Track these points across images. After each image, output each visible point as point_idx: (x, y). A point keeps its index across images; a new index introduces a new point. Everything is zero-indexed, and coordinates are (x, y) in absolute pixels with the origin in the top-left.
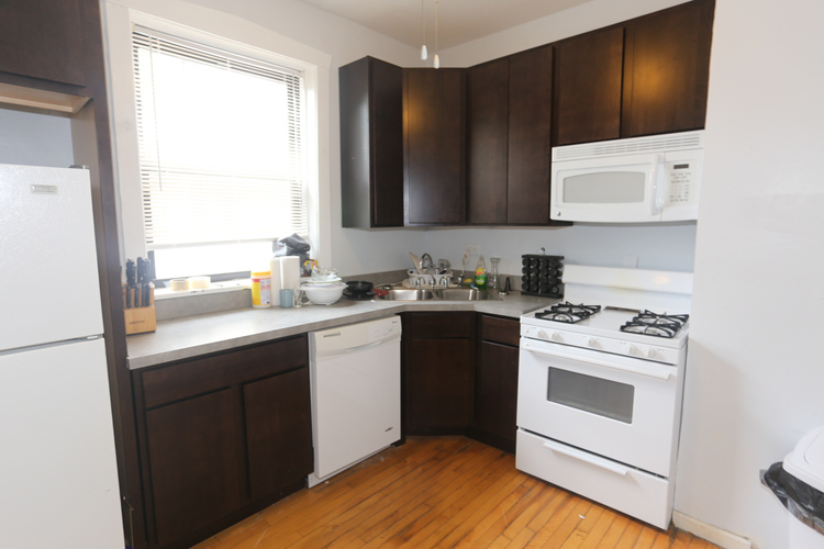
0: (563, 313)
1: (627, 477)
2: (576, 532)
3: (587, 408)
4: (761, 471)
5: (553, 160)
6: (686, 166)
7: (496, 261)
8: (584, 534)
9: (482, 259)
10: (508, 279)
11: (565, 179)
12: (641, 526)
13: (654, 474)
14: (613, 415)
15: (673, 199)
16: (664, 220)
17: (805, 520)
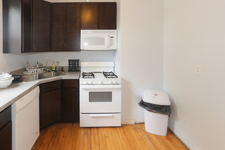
0: (87, 76)
1: (113, 117)
2: (106, 138)
3: (100, 101)
4: (138, 103)
5: (81, 33)
6: (113, 37)
7: (58, 62)
8: (108, 138)
9: (54, 62)
10: (62, 67)
11: (85, 39)
12: (115, 128)
13: (117, 113)
14: (106, 101)
15: (111, 45)
16: (109, 49)
17: (150, 111)
